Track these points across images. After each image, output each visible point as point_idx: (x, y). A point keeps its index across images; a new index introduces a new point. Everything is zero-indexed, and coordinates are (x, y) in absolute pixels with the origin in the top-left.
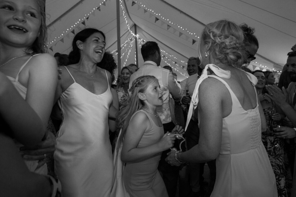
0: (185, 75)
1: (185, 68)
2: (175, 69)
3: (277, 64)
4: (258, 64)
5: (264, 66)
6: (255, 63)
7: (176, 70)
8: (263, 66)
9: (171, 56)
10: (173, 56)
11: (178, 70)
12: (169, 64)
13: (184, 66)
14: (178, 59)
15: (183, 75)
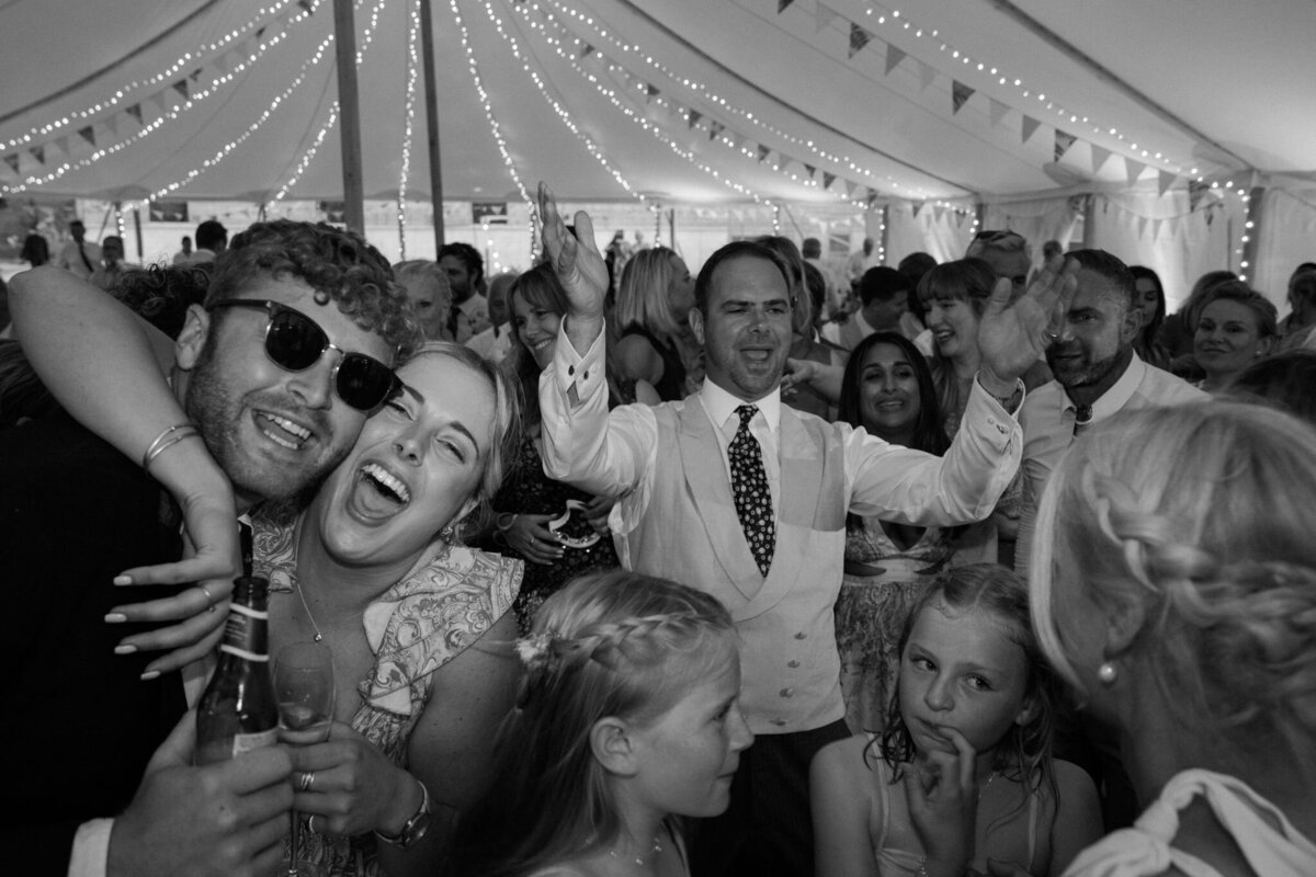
0: (695, 155)
1: (701, 120)
2: (643, 121)
3: (1216, 145)
4: (1121, 137)
5: (1152, 153)
6: (1108, 131)
7: (646, 127)
8: (1145, 153)
9: (626, 48)
10: (636, 48)
11: (656, 124)
12: (611, 94)
13: (699, 109)
14: (664, 69)
15: (684, 155)
